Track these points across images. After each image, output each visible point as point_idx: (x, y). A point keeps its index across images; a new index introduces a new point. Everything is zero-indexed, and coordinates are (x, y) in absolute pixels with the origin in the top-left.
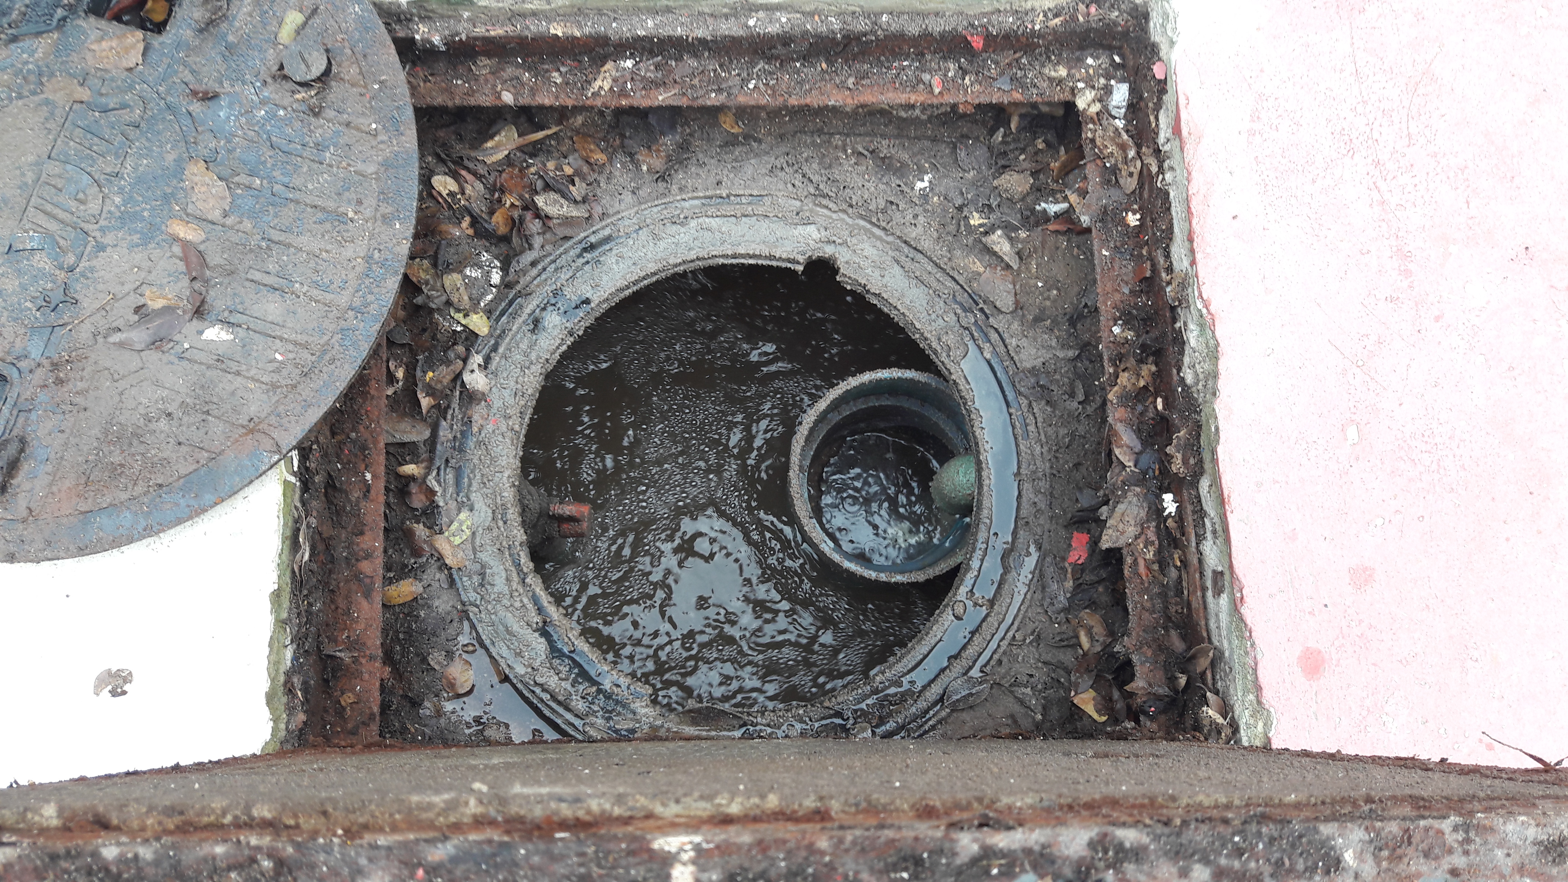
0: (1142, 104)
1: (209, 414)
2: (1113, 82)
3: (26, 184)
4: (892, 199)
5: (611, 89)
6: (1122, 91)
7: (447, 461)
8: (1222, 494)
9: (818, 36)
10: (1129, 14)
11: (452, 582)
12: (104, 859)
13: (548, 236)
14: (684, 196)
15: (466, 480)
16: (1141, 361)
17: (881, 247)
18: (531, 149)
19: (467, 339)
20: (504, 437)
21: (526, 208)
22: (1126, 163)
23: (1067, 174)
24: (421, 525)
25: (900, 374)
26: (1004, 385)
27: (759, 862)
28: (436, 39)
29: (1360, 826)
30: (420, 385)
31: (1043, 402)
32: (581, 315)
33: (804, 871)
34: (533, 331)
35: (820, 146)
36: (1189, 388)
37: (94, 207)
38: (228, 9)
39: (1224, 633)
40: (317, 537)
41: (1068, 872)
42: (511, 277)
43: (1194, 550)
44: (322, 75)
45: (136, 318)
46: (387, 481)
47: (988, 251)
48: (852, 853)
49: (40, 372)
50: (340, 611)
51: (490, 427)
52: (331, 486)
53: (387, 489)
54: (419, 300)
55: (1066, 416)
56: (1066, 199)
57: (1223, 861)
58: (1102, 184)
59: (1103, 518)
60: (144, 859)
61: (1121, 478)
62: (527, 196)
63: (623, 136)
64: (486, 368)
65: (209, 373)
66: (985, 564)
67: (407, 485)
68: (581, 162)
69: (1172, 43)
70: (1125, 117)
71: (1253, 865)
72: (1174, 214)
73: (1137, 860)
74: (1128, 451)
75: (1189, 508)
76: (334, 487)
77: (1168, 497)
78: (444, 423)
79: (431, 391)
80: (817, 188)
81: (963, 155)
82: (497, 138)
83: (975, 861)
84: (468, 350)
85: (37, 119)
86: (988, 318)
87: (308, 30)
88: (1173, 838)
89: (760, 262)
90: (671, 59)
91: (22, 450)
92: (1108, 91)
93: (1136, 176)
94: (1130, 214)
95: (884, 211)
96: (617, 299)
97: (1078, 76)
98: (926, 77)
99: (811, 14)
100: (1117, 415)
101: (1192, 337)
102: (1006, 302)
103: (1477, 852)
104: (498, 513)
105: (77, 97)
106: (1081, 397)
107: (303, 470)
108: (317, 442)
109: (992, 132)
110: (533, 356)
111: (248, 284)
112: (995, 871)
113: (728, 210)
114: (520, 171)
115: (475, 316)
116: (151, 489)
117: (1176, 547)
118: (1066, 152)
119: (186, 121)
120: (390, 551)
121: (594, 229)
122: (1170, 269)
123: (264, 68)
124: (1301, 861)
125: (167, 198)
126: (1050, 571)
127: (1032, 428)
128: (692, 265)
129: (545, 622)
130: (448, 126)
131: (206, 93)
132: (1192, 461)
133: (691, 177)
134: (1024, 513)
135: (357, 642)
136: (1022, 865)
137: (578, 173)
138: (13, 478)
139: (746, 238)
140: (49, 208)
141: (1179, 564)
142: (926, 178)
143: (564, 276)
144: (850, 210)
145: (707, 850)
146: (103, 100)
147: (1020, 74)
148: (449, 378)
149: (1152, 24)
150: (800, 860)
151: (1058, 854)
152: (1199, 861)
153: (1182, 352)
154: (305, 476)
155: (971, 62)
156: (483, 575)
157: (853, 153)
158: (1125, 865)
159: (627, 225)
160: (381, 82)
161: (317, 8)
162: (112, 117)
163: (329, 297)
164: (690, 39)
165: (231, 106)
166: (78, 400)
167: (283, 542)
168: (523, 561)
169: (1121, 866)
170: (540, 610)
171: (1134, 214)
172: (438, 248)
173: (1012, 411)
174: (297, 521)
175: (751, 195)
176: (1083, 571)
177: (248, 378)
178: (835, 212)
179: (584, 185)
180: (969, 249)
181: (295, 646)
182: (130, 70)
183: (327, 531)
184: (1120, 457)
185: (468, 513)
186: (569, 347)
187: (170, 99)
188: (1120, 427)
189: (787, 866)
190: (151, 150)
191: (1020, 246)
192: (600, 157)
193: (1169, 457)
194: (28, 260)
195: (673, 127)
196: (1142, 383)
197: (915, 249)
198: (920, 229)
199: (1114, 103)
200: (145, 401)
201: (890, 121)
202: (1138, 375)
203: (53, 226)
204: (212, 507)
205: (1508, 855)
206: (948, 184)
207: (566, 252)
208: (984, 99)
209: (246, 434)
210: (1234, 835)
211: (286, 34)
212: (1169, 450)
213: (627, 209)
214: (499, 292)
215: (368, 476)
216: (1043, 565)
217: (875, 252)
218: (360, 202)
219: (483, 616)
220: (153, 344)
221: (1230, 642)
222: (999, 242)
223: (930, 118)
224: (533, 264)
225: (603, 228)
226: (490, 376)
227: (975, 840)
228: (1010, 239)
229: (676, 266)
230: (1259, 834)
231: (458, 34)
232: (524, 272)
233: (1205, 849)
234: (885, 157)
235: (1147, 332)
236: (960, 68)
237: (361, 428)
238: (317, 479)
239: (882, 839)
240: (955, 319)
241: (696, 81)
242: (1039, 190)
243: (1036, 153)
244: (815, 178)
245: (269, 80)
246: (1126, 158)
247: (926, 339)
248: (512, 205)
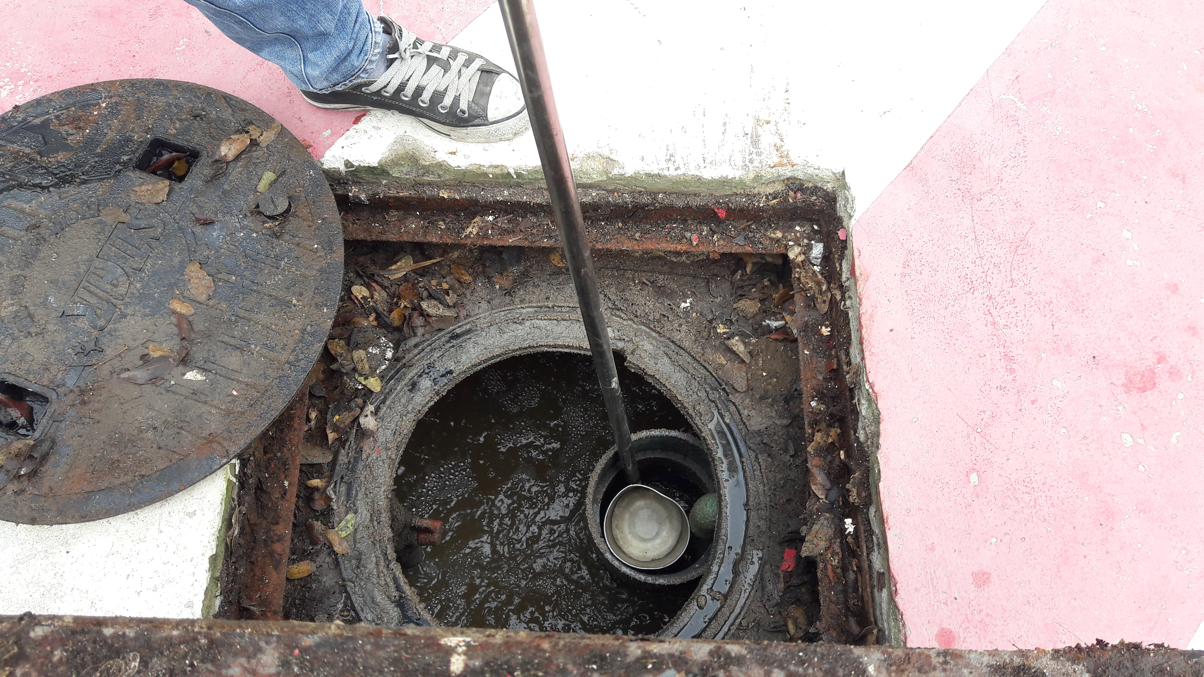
0: (831, 256)
1: (183, 429)
2: (813, 242)
3: (79, 273)
4: (664, 313)
5: (478, 233)
6: (819, 248)
7: (342, 478)
8: (883, 517)
9: (617, 205)
10: (824, 199)
11: (337, 564)
12: (104, 635)
13: (428, 328)
14: (523, 306)
15: (354, 492)
16: (830, 426)
17: (655, 344)
18: (421, 271)
19: (365, 395)
20: (384, 463)
21: (414, 309)
22: (821, 294)
23: (784, 302)
24: (319, 522)
25: (667, 433)
26: (739, 441)
27: (505, 654)
28: (363, 197)
29: (878, 650)
30: (329, 425)
31: (766, 455)
32: (446, 381)
33: (532, 661)
34: (410, 391)
35: (617, 277)
36: (862, 444)
37: (122, 290)
38: (227, 169)
39: (885, 617)
40: (246, 522)
41: (696, 670)
42: (400, 354)
43: (865, 558)
44: (284, 212)
45: (141, 362)
46: (299, 491)
47: (730, 350)
48: (563, 652)
49: (71, 396)
50: (256, 577)
51: (374, 456)
52: (260, 489)
53: (298, 496)
54: (334, 366)
55: (781, 466)
56: (783, 318)
57: (792, 668)
58: (805, 307)
59: (803, 534)
60: (128, 636)
61: (816, 506)
62: (416, 301)
63: (484, 266)
64: (376, 414)
65: (185, 402)
66: (722, 568)
67: (312, 494)
68: (454, 282)
69: (851, 217)
70: (821, 265)
71: (810, 671)
72: (851, 327)
73: (738, 664)
74: (821, 487)
75: (862, 528)
76: (262, 489)
77: (848, 521)
78: (343, 451)
79: (336, 429)
80: (614, 304)
81: (713, 286)
82: (398, 264)
83: (638, 660)
84: (365, 402)
85: (92, 232)
86: (728, 395)
87: (278, 184)
88: (761, 651)
89: (572, 351)
90: (519, 217)
91: (52, 448)
92: (809, 247)
93: (827, 303)
94: (823, 328)
95: (659, 321)
96: (471, 372)
97: (789, 237)
98: (688, 234)
99: (612, 192)
100: (814, 462)
101: (864, 409)
102: (741, 384)
103: (951, 670)
104: (374, 515)
105: (121, 219)
106: (792, 452)
107: (242, 474)
108: (254, 456)
109: (734, 273)
110: (410, 408)
111: (219, 343)
112: (650, 666)
113: (554, 315)
114: (413, 285)
115: (372, 379)
116: (137, 479)
117: (854, 557)
118: (784, 288)
119: (190, 237)
120: (296, 540)
121: (460, 324)
122: (849, 363)
123: (245, 206)
124: (841, 670)
125: (171, 286)
126: (768, 575)
127: (757, 473)
128: (525, 351)
129: (401, 597)
130: (366, 254)
131: (206, 220)
132: (864, 494)
133: (529, 294)
134: (751, 533)
135: (265, 600)
136: (668, 664)
137: (451, 287)
138: (42, 466)
139: (563, 335)
140: (92, 288)
141: (855, 569)
142: (688, 301)
143: (436, 355)
144: (636, 320)
145: (474, 646)
146: (138, 222)
147: (751, 235)
148: (350, 420)
149: (838, 205)
150: (531, 655)
151: (690, 658)
152: (777, 667)
153: (857, 420)
154: (242, 479)
155: (718, 226)
156: (359, 560)
157: (639, 283)
158: (731, 667)
159: (482, 322)
160: (323, 219)
161: (284, 171)
162: (142, 233)
163: (272, 355)
164: (532, 204)
165: (221, 229)
166: (93, 415)
167: (223, 522)
168: (389, 552)
169: (729, 667)
170: (398, 588)
171: (826, 327)
172: (351, 333)
173: (744, 460)
174: (233, 509)
175: (569, 307)
176: (791, 576)
177: (212, 406)
178: (625, 320)
179: (455, 296)
180: (716, 348)
181: (222, 598)
182: (158, 204)
183: (254, 519)
184: (815, 491)
185: (353, 515)
186: (435, 403)
187: (181, 223)
188: (815, 471)
189: (522, 659)
190: (165, 255)
191: (751, 348)
192: (468, 278)
193: (848, 491)
194: (74, 322)
195: (518, 261)
196: (830, 440)
197: (679, 346)
198: (683, 334)
199: (813, 255)
200: (139, 418)
201: (666, 264)
202: (828, 435)
203: (93, 300)
204: (177, 492)
205: (971, 673)
206: (703, 305)
207: (439, 339)
208: (727, 250)
209: (207, 444)
210: (799, 652)
211: (262, 186)
212: (848, 486)
213: (483, 313)
214: (390, 364)
215: (286, 483)
216: (763, 571)
217: (652, 347)
218: (301, 294)
219: (357, 590)
220: (150, 380)
221: (889, 624)
222: (738, 346)
223: (692, 262)
224: (416, 346)
225: (466, 324)
226: (378, 420)
227: (639, 647)
228: (745, 343)
229: (514, 351)
230: (815, 652)
231: (378, 194)
232: (409, 351)
233: (781, 659)
234: (661, 286)
235: (834, 406)
236: (711, 230)
237: (285, 450)
238: (251, 481)
239: (582, 644)
240: (705, 394)
241: (535, 231)
242: (765, 312)
243: (763, 288)
244: (613, 297)
245: (249, 214)
246: (821, 290)
247: (685, 408)
248: (405, 307)
